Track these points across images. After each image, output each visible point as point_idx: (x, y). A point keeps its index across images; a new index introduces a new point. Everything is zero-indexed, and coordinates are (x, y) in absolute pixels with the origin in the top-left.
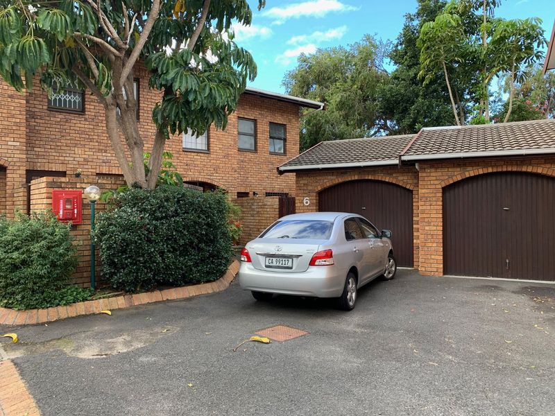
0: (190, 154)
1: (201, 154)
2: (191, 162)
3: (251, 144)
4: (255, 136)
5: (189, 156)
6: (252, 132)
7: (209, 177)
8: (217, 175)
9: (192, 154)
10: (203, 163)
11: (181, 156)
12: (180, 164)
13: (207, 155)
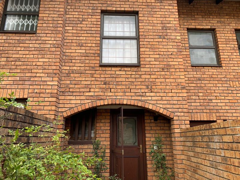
0: (110, 69)
1: (126, 69)
2: (111, 79)
3: (212, 59)
4: (216, 48)
5: (109, 73)
6: (212, 44)
7: (140, 98)
8: (152, 94)
9: (113, 69)
10: (130, 80)
11: (98, 72)
12: (96, 83)
13: (135, 69)
